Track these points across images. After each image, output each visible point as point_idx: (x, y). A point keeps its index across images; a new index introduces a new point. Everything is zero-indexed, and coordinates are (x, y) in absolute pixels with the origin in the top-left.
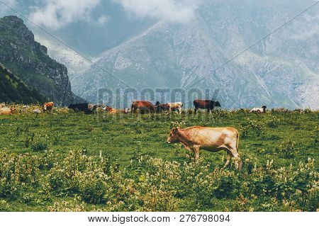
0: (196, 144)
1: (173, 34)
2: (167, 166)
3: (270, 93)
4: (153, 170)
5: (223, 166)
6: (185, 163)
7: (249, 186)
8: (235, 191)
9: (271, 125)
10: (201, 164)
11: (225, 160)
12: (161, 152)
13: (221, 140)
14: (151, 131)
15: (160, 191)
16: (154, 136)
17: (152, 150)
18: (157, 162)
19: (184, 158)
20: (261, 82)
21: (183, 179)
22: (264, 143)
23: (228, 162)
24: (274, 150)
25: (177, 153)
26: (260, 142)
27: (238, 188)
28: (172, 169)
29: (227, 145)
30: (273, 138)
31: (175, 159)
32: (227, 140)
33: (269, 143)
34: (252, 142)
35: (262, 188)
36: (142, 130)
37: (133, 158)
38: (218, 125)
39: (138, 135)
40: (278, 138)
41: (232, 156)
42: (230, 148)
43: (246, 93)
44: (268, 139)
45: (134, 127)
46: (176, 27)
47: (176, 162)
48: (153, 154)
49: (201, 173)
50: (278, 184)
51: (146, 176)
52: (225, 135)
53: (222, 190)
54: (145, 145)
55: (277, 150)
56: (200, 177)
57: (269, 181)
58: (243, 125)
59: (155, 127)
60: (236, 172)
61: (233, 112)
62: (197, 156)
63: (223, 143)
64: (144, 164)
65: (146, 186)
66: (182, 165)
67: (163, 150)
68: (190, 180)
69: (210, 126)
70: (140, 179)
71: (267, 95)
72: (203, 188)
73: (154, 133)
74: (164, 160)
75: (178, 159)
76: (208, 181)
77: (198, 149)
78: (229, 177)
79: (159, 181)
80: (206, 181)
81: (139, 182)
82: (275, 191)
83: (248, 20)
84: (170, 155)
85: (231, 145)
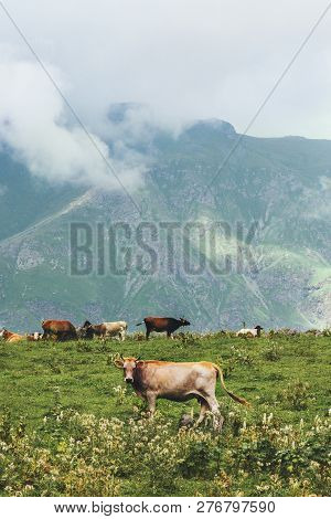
0: (152, 389)
1: (109, 211)
2: (102, 426)
3: (267, 304)
4: (81, 434)
5: (192, 426)
6: (131, 420)
7: (235, 456)
8: (212, 464)
9: (270, 357)
10: (157, 422)
11: (197, 416)
12: (93, 403)
13: (190, 382)
14: (76, 369)
15: (90, 468)
16: (82, 378)
17: (78, 401)
18: (87, 419)
19: (131, 413)
20: (253, 287)
21: (128, 448)
22: (259, 386)
23: (201, 417)
24: (275, 396)
25: (119, 404)
26: (251, 385)
27: (218, 460)
28: (110, 430)
29: (201, 390)
30: (273, 377)
31: (115, 415)
32: (200, 382)
33: (267, 386)
34: (240, 385)
35: (256, 460)
36: (62, 367)
37: (47, 415)
38: (184, 358)
39: (55, 377)
40: (281, 378)
41: (208, 407)
42: (206, 394)
43: (230, 305)
44: (265, 379)
45: (49, 363)
46: (115, 200)
47: (117, 420)
48: (79, 408)
49: (157, 437)
50: (281, 452)
51: (68, 443)
52: (198, 375)
53: (192, 464)
54: (66, 393)
55: (280, 397)
56: (156, 443)
57: (267, 448)
58: (224, 357)
59: (84, 362)
60: (214, 433)
61: (208, 337)
62: (152, 409)
63: (194, 386)
64: (65, 424)
65: (68, 460)
66: (127, 424)
67: (97, 400)
68: (140, 449)
69: (171, 359)
70: (60, 449)
71: (262, 308)
72: (162, 461)
73: (81, 373)
74: (98, 416)
75: (120, 415)
76: (169, 450)
77: (153, 398)
78: (204, 443)
79: (91, 450)
80: (166, 451)
81: (57, 453)
82: (276, 463)
83: (229, 188)
84: (107, 409)
85: (207, 391)
